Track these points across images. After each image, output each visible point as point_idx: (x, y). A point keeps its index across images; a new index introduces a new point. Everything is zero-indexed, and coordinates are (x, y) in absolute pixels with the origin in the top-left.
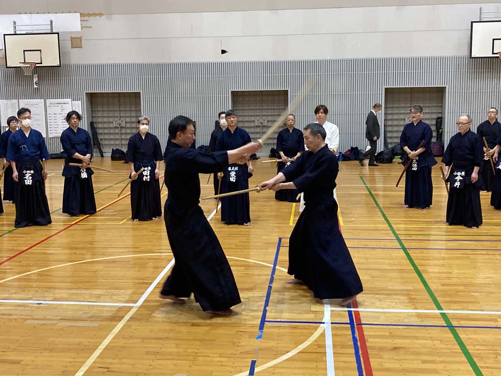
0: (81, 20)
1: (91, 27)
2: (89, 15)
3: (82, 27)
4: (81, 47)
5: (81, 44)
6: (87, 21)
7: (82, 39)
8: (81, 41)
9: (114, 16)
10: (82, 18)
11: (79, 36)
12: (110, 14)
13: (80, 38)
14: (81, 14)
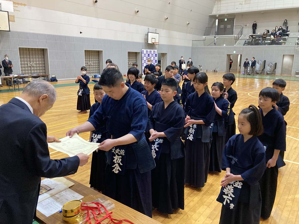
1: (20, 11)
2: (18, 4)
3: (14, 10)
4: (14, 21)
6: (17, 7)
8: (14, 18)
9: (32, 7)
10: (14, 5)
12: (30, 6)
13: (14, 16)
14: (13, 2)
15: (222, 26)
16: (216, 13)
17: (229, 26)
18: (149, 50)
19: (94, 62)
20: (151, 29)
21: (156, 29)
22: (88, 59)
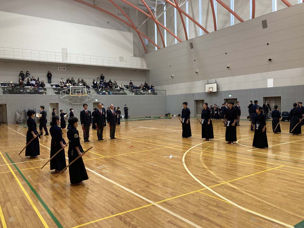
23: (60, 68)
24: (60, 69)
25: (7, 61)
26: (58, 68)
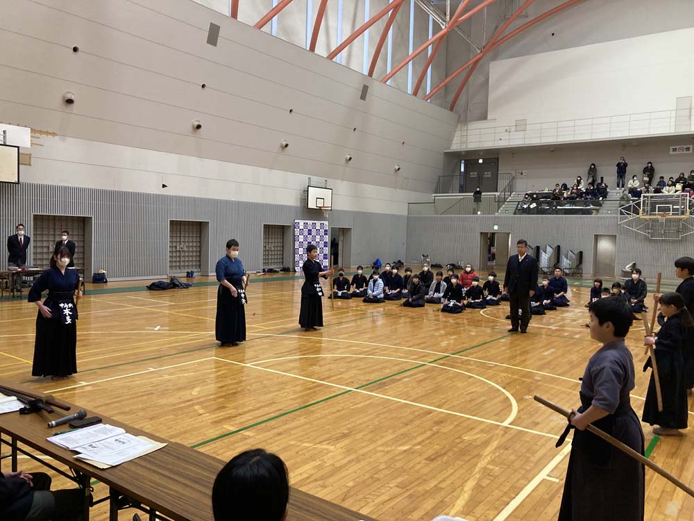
0: (31, 136)
1: (43, 145)
2: (41, 132)
3: (32, 144)
4: (30, 165)
5: (30, 162)
7: (33, 156)
8: (30, 158)
9: (67, 138)
10: (33, 135)
11: (28, 153)
12: (64, 136)
13: (30, 155)
14: (32, 129)
15: (474, 174)
16: (459, 148)
17: (488, 175)
18: (310, 222)
19: (191, 244)
20: (315, 180)
21: (326, 181)
22: (178, 238)
23: (674, 147)
24: (674, 150)
25: (552, 149)
26: (672, 148)
